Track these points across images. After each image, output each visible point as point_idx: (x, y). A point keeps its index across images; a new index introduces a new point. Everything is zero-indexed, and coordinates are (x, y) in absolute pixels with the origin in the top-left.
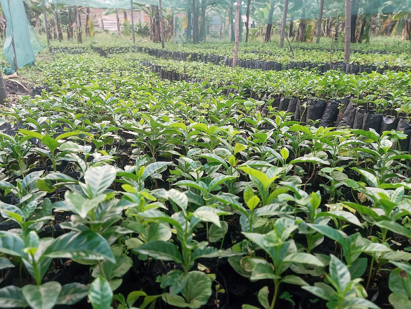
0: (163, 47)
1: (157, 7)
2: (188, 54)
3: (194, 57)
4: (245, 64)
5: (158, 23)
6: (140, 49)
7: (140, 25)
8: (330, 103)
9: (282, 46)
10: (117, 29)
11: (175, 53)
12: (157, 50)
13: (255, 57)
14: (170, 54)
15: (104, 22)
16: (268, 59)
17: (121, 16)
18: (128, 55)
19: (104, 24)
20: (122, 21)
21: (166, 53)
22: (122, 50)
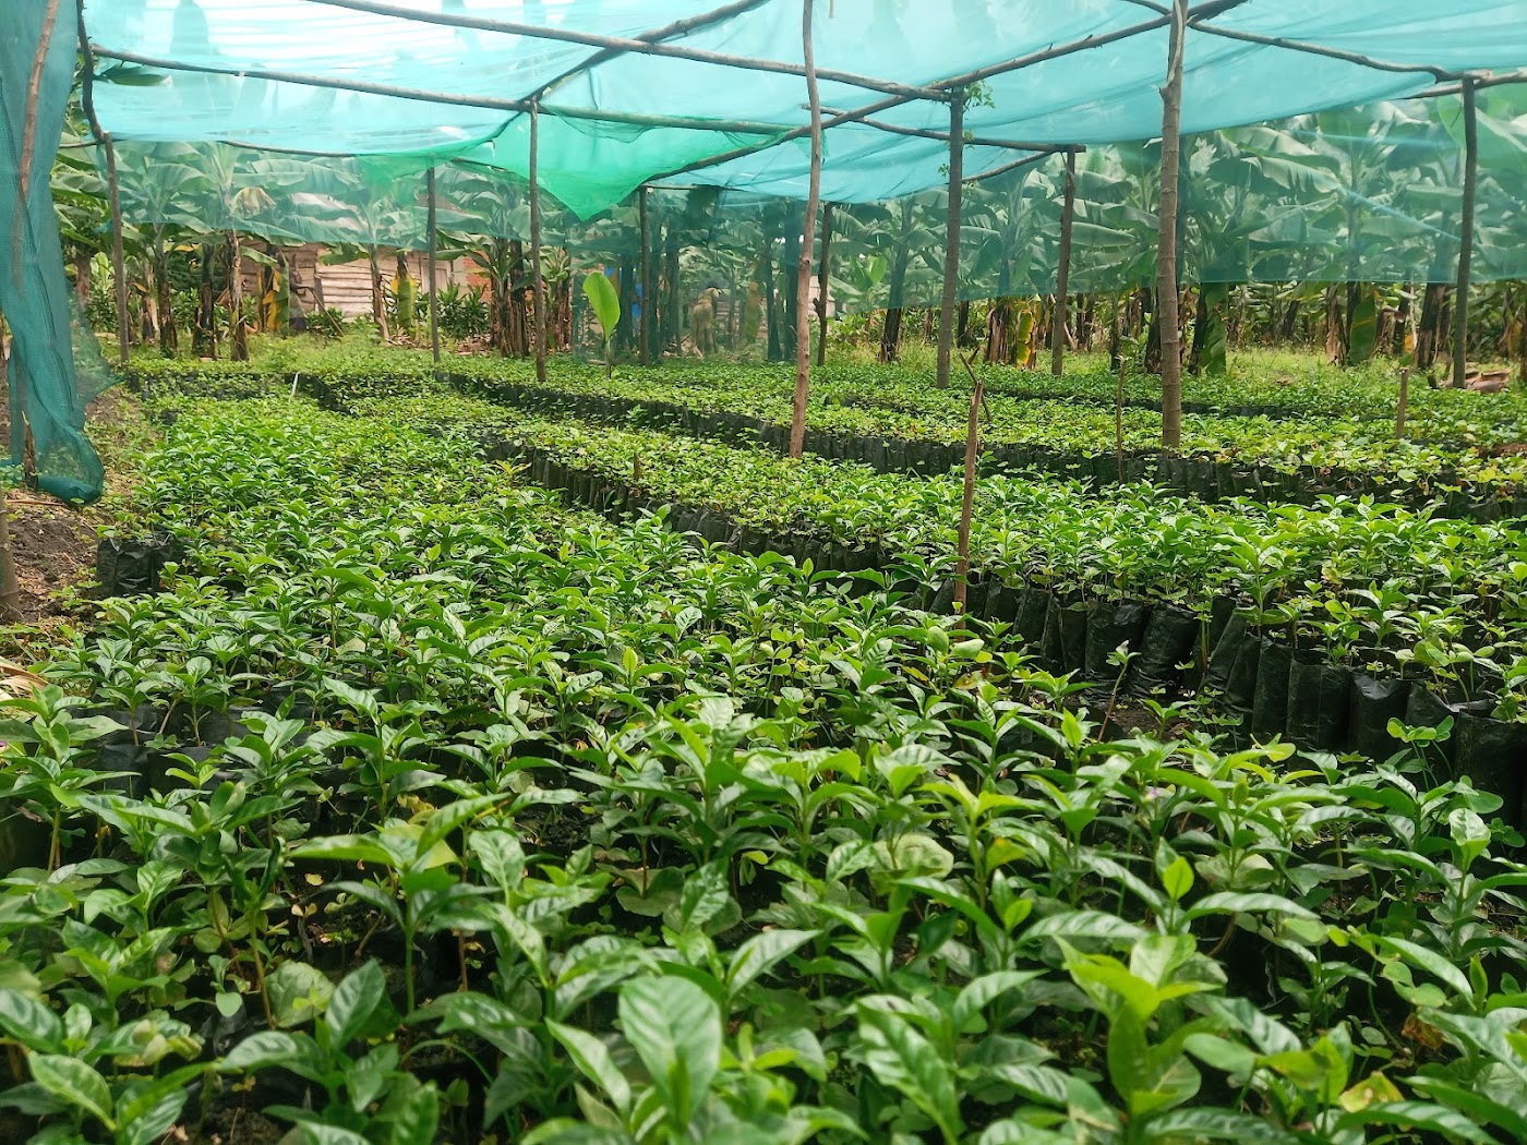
0: (541, 377)
1: (517, 244)
2: (631, 404)
3: (656, 417)
4: (833, 447)
5: (518, 296)
6: (459, 383)
7: (451, 299)
8: (1162, 614)
9: (942, 382)
10: (369, 308)
11: (583, 399)
12: (520, 389)
13: (865, 423)
14: (568, 399)
15: (324, 283)
16: (911, 429)
17: (388, 268)
18: (417, 405)
19: (325, 291)
20: (390, 285)
21: (552, 397)
22: (393, 386)
